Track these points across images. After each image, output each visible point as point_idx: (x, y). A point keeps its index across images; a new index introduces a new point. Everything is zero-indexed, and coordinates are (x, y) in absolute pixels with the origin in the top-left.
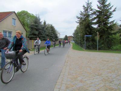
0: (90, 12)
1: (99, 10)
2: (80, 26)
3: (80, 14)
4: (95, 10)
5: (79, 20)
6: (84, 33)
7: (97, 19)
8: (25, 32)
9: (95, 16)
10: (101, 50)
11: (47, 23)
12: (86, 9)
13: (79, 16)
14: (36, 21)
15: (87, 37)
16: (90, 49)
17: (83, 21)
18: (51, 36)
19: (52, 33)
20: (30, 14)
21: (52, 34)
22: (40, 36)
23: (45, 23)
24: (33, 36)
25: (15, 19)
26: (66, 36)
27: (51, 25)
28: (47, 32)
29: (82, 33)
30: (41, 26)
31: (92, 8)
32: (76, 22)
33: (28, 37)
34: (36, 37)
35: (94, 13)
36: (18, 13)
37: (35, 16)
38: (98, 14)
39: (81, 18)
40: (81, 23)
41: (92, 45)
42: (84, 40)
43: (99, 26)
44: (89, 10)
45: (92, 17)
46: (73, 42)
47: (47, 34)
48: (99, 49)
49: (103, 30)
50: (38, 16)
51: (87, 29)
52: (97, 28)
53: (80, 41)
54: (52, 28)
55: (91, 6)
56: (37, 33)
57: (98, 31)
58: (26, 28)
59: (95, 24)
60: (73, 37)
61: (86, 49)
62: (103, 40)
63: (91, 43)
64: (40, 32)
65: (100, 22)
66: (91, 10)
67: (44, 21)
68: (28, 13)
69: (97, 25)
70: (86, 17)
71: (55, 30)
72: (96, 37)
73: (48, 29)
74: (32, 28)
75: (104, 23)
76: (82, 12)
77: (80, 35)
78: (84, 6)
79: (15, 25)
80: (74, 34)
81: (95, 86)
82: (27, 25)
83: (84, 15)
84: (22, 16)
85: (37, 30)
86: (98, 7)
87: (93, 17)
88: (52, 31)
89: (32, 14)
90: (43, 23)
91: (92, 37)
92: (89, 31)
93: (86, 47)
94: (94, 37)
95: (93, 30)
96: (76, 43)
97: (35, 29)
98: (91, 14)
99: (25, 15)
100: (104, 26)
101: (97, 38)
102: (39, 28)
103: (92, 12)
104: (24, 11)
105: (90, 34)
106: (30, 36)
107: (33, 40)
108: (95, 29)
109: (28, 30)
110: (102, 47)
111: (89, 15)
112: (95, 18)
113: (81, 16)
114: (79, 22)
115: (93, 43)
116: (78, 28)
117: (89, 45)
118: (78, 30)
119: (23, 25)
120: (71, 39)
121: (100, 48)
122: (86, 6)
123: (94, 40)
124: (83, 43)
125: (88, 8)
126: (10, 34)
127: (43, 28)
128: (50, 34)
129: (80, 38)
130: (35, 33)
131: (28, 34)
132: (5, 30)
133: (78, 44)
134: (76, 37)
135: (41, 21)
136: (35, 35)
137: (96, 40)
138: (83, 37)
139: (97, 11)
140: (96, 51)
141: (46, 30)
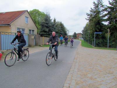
0: (101, 8)
1: (110, 6)
2: (90, 23)
3: (90, 11)
4: (106, 6)
5: (89, 17)
6: (94, 30)
7: (108, 16)
8: (37, 29)
9: (106, 13)
10: (111, 48)
11: (56, 21)
12: (97, 6)
13: (89, 13)
14: (47, 18)
15: (97, 34)
16: (100, 46)
17: (93, 18)
18: (60, 33)
19: (62, 30)
20: (41, 12)
21: (61, 32)
22: (50, 33)
23: (55, 20)
24: (43, 33)
25: (28, 18)
26: (75, 33)
27: (61, 23)
28: (57, 29)
29: (91, 30)
30: (51, 23)
31: (103, 4)
32: (86, 19)
33: (39, 34)
34: (46, 34)
35: (105, 10)
36: (30, 12)
37: (46, 14)
38: (109, 10)
39: (91, 15)
40: (90, 20)
41: (102, 42)
42: (93, 37)
43: (110, 23)
44: (99, 7)
45: (102, 14)
46: (82, 39)
47: (57, 31)
48: (110, 47)
49: (114, 27)
50: (48, 14)
51: (97, 26)
52: (107, 25)
53: (90, 38)
54: (62, 26)
55: (102, 3)
56: (47, 30)
57: (109, 28)
58: (37, 25)
59: (106, 20)
60: (82, 35)
61: (95, 46)
62: (114, 37)
63: (101, 40)
64: (50, 29)
65: (112, 19)
66: (102, 6)
67: (54, 19)
68: (39, 11)
69: (108, 22)
70: (96, 14)
71: (64, 27)
72: (106, 35)
73: (58, 26)
74: (43, 26)
75: (116, 19)
76: (93, 8)
77: (89, 32)
78: (94, 3)
79: (27, 22)
80: (83, 31)
81: (107, 84)
82: (38, 22)
83: (95, 12)
84: (34, 14)
85: (47, 27)
86: (110, 4)
87: (104, 14)
88: (61, 28)
89: (43, 13)
90: (53, 21)
91: (102, 34)
92: (99, 28)
93: (95, 44)
94: (104, 34)
95: (104, 27)
96: (86, 40)
97: (46, 26)
98: (101, 11)
99: (36, 13)
100: (116, 23)
101: (108, 35)
102: (49, 26)
103: (103, 8)
104: (35, 10)
105: (100, 31)
106: (41, 33)
107: (43, 37)
108: (105, 26)
109: (39, 27)
110: (113, 45)
111: (100, 11)
112: (106, 15)
113: (91, 13)
114: (88, 18)
115: (103, 40)
116: (87, 25)
117: (98, 42)
118: (88, 27)
119: (35, 22)
120: (80, 36)
121: (111, 45)
122: (96, 3)
123: (104, 37)
124: (93, 40)
125: (98, 4)
126: (23, 31)
127: (53, 25)
128: (60, 31)
129: (90, 35)
130: (46, 30)
131: (39, 31)
132: (19, 27)
133: (87, 41)
134: (85, 35)
135: (51, 19)
136: (46, 32)
137: (106, 37)
138: (93, 34)
139: (109, 7)
140: (106, 48)
141: (56, 27)
